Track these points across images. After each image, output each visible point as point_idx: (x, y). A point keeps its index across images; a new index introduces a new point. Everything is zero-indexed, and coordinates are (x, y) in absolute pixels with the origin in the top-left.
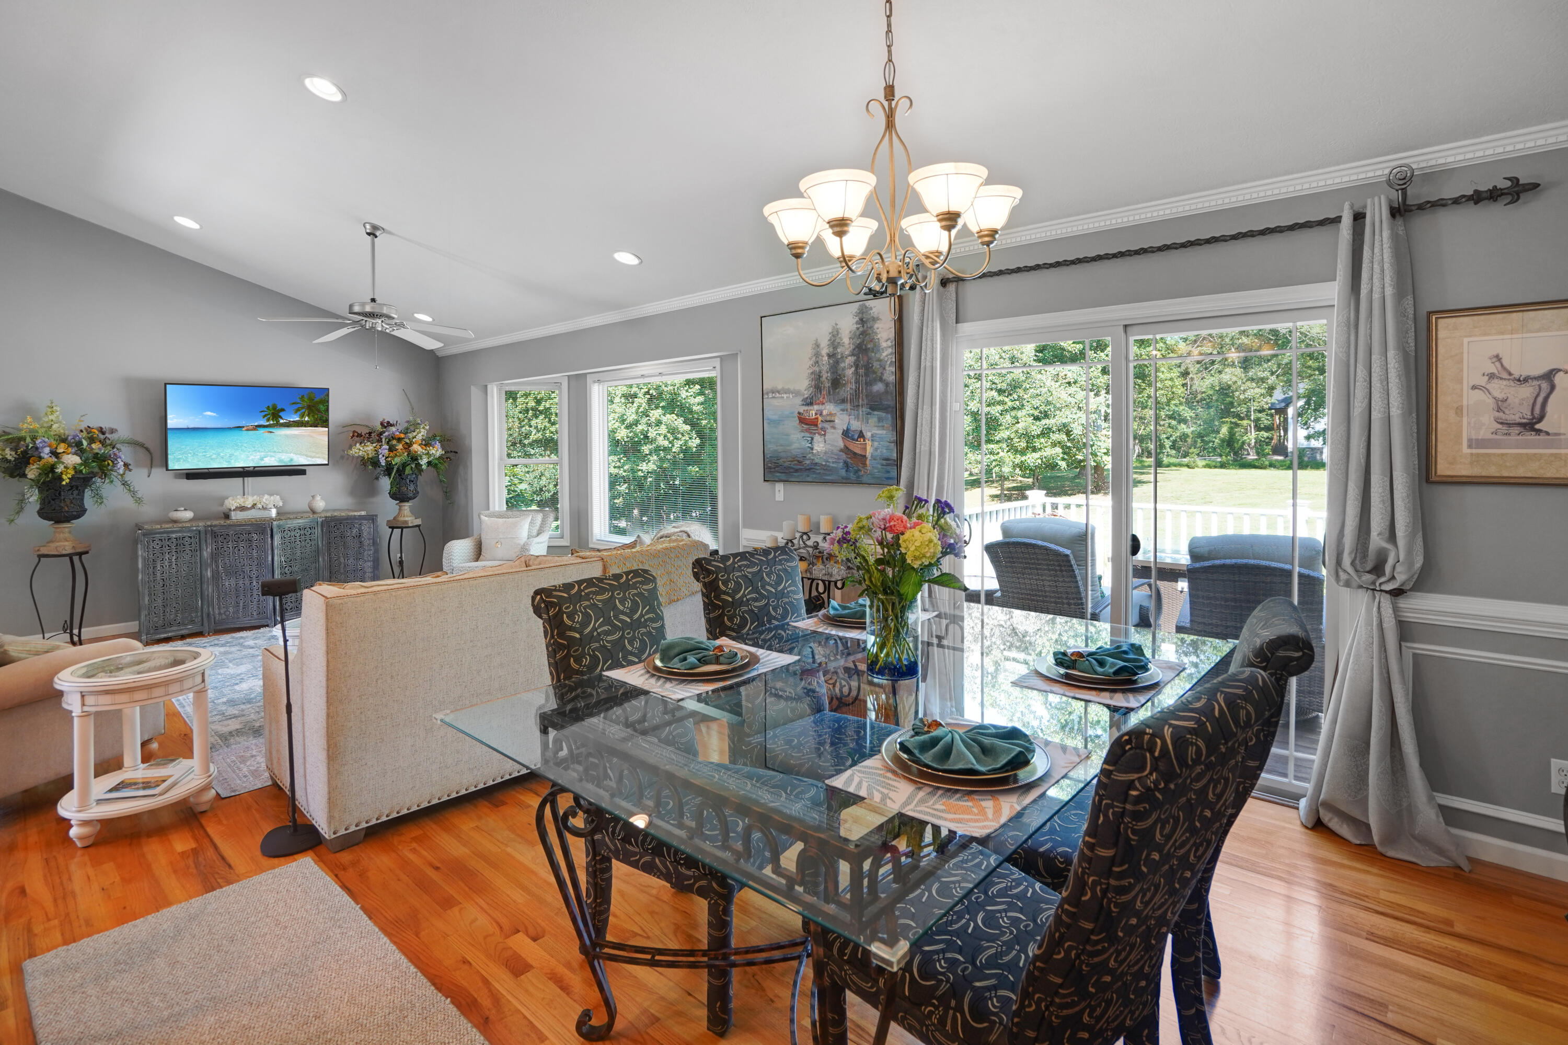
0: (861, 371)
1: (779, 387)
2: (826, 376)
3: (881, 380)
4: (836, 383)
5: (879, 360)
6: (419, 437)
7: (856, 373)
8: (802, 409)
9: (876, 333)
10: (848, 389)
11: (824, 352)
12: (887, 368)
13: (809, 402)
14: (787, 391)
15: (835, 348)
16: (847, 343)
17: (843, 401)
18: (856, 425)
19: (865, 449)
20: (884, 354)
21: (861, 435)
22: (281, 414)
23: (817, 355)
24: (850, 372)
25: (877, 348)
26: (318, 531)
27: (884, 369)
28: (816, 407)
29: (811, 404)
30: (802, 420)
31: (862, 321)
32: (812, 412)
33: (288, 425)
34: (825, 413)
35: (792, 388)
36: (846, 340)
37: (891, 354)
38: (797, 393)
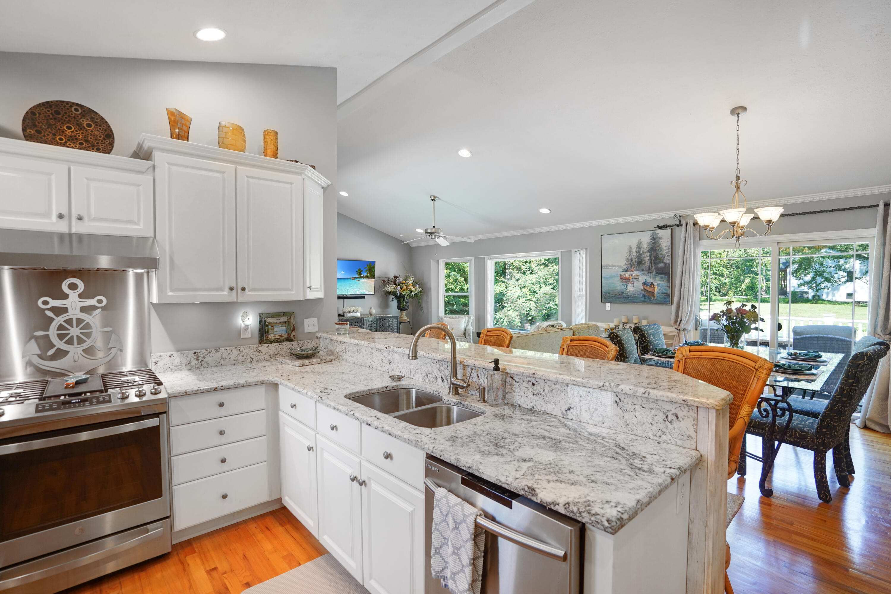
0: (653, 259)
1: (610, 264)
2: (635, 260)
3: (663, 262)
4: (640, 263)
5: (662, 254)
6: (411, 283)
7: (650, 259)
8: (622, 273)
9: (661, 244)
10: (646, 266)
11: (634, 250)
12: (666, 257)
13: (626, 271)
14: (615, 266)
15: (640, 249)
16: (645, 247)
17: (643, 270)
18: (649, 280)
19: (654, 289)
20: (665, 252)
21: (652, 284)
22: (362, 273)
23: (630, 252)
24: (647, 259)
25: (660, 249)
26: (376, 323)
27: (664, 258)
28: (629, 273)
29: (627, 271)
30: (622, 278)
31: (653, 238)
32: (627, 274)
33: (363, 277)
34: (634, 275)
35: (617, 264)
36: (645, 246)
37: (668, 252)
38: (620, 267)
